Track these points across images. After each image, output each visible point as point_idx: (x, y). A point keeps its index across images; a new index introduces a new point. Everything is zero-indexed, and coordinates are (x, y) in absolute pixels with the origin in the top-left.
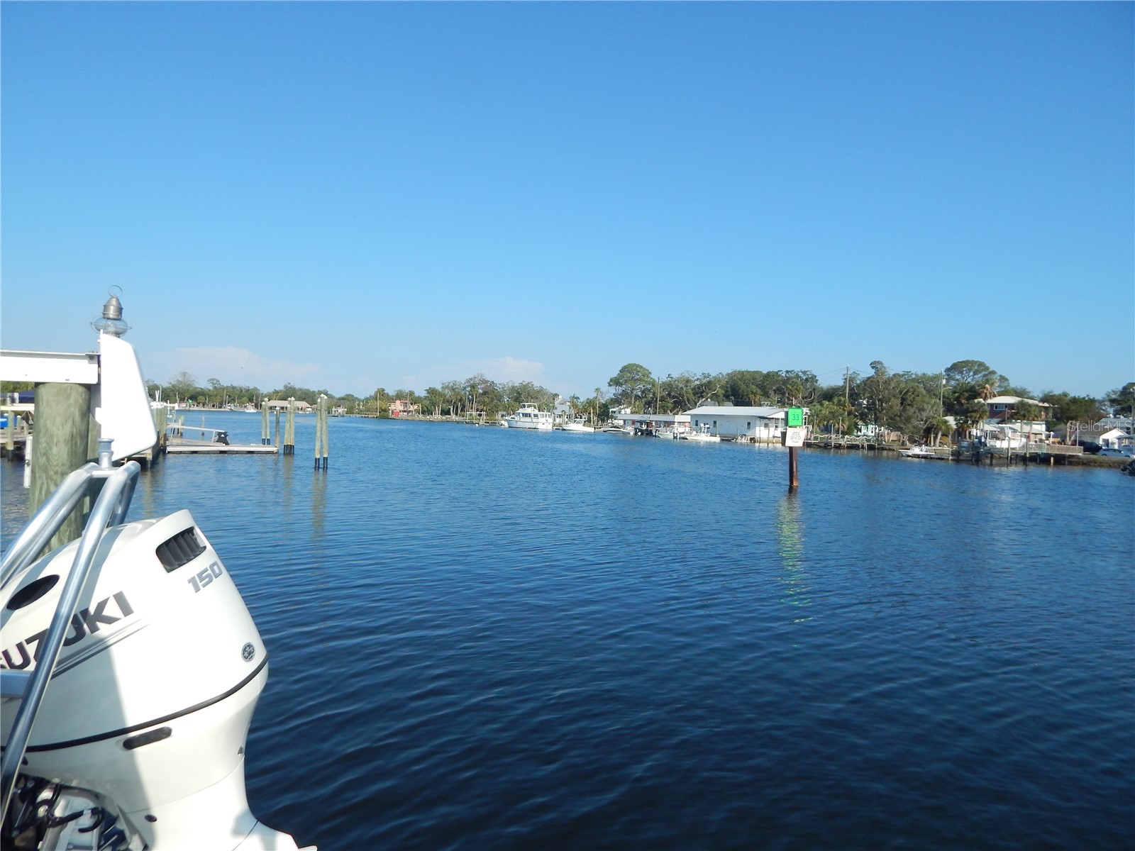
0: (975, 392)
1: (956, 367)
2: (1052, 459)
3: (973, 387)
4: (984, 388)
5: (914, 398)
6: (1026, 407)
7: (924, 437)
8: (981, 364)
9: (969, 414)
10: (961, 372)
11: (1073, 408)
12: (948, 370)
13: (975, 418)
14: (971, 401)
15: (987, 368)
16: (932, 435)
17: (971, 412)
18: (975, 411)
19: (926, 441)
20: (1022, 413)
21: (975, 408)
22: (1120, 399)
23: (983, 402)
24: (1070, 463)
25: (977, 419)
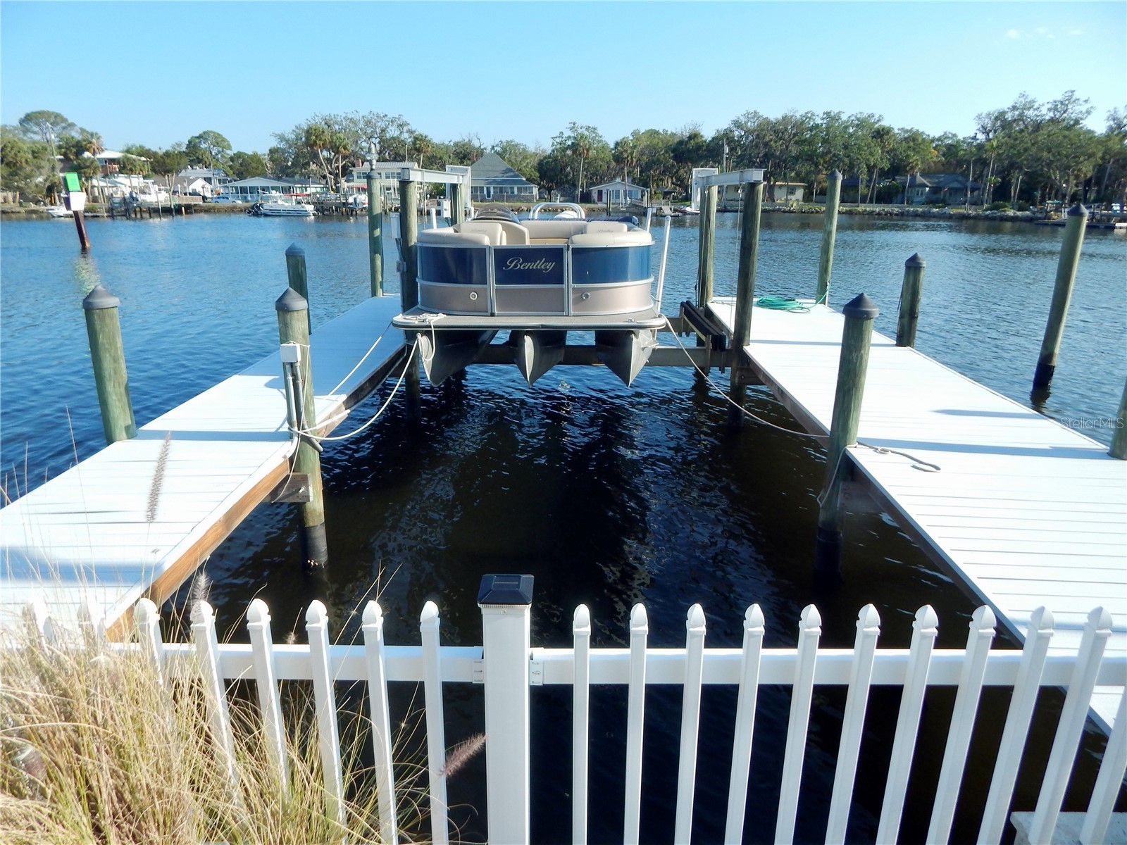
0: (81, 147)
1: (28, 118)
2: (183, 208)
3: (78, 142)
4: (91, 143)
5: (16, 155)
6: (131, 162)
7: (47, 196)
8: (57, 116)
9: (82, 171)
10: (38, 124)
11: (168, 161)
12: (22, 122)
13: (90, 174)
14: (80, 157)
15: (64, 120)
16: (56, 194)
17: (83, 168)
18: (88, 167)
19: (51, 201)
20: (129, 167)
21: (88, 164)
22: (187, 151)
23: (93, 157)
24: (196, 211)
25: (91, 175)
